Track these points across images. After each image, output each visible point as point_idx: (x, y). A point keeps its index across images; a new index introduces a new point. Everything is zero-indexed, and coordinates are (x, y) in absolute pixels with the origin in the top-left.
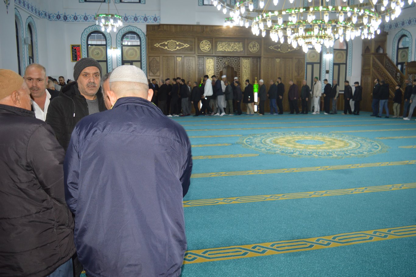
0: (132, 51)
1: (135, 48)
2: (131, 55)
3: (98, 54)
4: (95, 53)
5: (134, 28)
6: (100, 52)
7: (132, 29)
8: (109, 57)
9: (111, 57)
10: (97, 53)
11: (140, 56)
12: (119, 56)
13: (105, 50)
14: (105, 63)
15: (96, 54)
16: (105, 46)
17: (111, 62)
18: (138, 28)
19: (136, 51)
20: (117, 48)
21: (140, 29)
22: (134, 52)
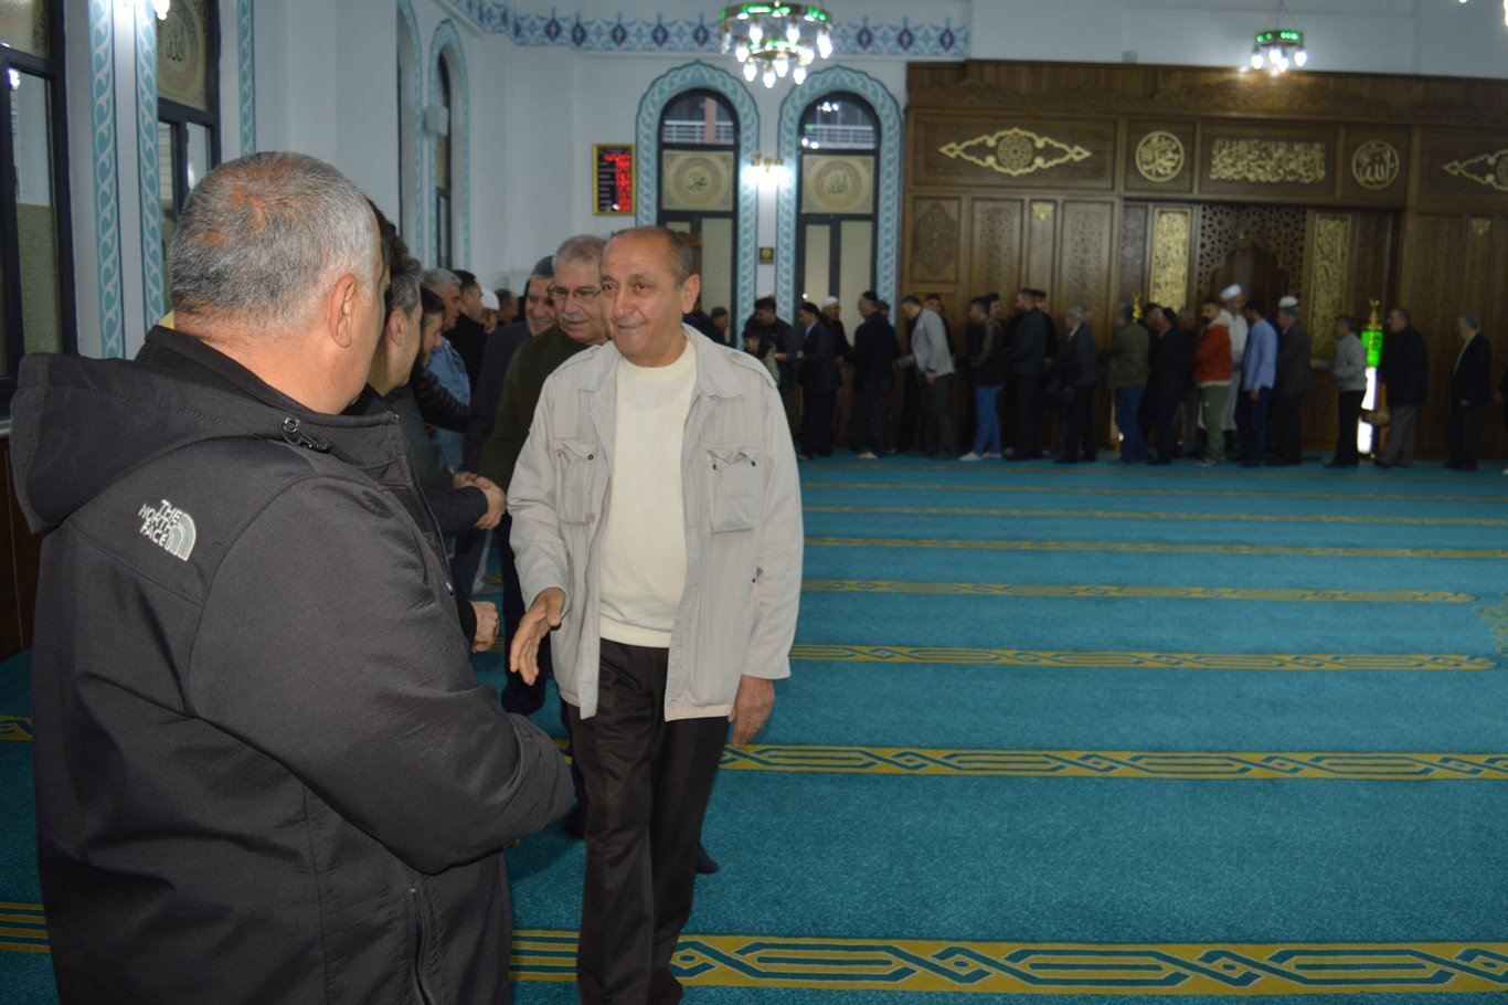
0: (840, 173)
1: (854, 161)
2: (835, 193)
3: (701, 184)
4: (689, 181)
5: (855, 76)
6: (708, 176)
7: (847, 80)
8: (746, 197)
9: (753, 197)
10: (699, 179)
11: (871, 197)
12: (787, 196)
13: (731, 170)
14: (728, 223)
15: (691, 182)
16: (730, 154)
17: (753, 220)
18: (870, 79)
19: (857, 176)
20: (779, 161)
21: (880, 83)
22: (849, 180)
